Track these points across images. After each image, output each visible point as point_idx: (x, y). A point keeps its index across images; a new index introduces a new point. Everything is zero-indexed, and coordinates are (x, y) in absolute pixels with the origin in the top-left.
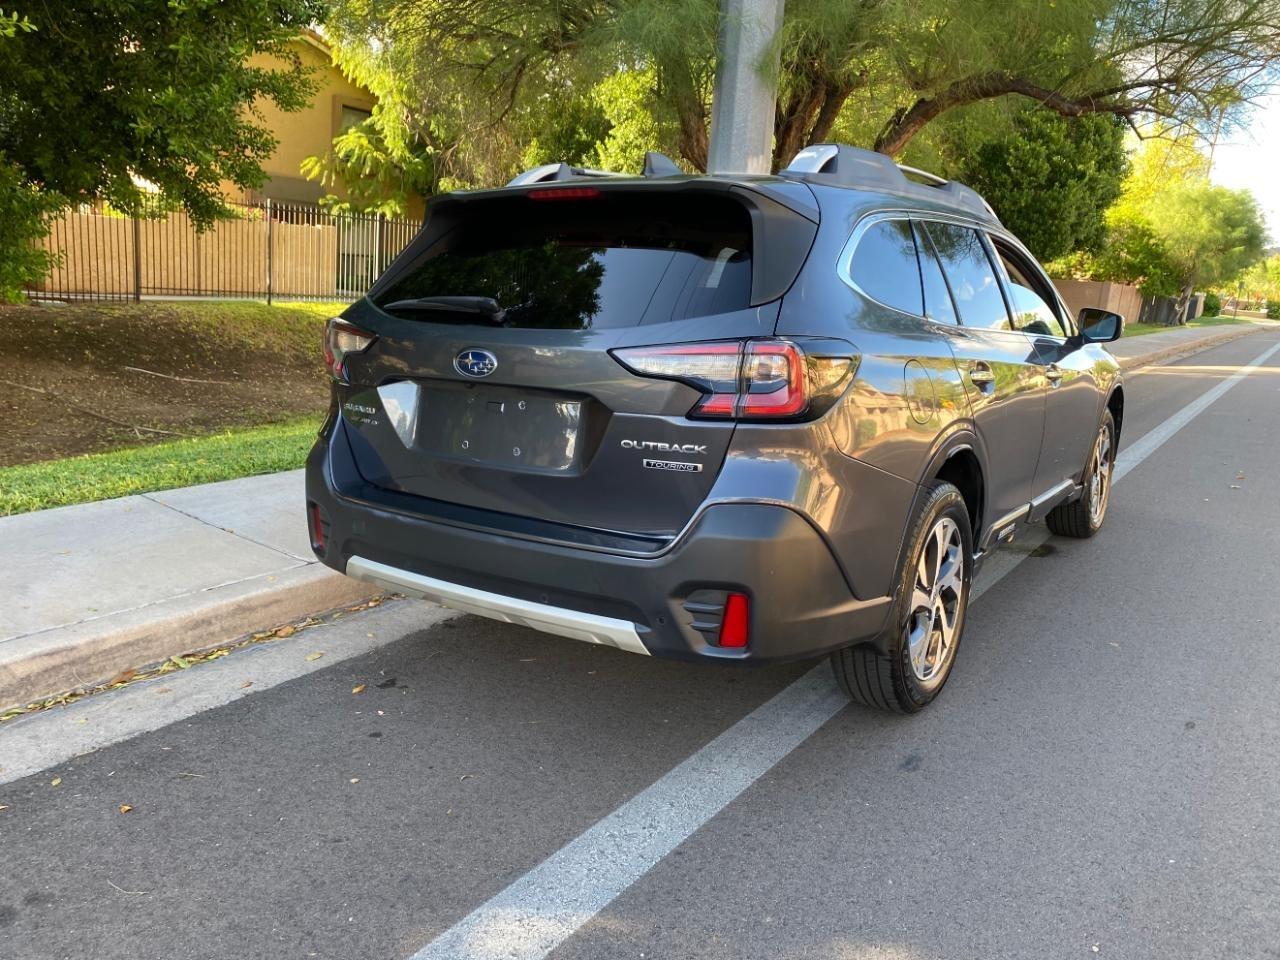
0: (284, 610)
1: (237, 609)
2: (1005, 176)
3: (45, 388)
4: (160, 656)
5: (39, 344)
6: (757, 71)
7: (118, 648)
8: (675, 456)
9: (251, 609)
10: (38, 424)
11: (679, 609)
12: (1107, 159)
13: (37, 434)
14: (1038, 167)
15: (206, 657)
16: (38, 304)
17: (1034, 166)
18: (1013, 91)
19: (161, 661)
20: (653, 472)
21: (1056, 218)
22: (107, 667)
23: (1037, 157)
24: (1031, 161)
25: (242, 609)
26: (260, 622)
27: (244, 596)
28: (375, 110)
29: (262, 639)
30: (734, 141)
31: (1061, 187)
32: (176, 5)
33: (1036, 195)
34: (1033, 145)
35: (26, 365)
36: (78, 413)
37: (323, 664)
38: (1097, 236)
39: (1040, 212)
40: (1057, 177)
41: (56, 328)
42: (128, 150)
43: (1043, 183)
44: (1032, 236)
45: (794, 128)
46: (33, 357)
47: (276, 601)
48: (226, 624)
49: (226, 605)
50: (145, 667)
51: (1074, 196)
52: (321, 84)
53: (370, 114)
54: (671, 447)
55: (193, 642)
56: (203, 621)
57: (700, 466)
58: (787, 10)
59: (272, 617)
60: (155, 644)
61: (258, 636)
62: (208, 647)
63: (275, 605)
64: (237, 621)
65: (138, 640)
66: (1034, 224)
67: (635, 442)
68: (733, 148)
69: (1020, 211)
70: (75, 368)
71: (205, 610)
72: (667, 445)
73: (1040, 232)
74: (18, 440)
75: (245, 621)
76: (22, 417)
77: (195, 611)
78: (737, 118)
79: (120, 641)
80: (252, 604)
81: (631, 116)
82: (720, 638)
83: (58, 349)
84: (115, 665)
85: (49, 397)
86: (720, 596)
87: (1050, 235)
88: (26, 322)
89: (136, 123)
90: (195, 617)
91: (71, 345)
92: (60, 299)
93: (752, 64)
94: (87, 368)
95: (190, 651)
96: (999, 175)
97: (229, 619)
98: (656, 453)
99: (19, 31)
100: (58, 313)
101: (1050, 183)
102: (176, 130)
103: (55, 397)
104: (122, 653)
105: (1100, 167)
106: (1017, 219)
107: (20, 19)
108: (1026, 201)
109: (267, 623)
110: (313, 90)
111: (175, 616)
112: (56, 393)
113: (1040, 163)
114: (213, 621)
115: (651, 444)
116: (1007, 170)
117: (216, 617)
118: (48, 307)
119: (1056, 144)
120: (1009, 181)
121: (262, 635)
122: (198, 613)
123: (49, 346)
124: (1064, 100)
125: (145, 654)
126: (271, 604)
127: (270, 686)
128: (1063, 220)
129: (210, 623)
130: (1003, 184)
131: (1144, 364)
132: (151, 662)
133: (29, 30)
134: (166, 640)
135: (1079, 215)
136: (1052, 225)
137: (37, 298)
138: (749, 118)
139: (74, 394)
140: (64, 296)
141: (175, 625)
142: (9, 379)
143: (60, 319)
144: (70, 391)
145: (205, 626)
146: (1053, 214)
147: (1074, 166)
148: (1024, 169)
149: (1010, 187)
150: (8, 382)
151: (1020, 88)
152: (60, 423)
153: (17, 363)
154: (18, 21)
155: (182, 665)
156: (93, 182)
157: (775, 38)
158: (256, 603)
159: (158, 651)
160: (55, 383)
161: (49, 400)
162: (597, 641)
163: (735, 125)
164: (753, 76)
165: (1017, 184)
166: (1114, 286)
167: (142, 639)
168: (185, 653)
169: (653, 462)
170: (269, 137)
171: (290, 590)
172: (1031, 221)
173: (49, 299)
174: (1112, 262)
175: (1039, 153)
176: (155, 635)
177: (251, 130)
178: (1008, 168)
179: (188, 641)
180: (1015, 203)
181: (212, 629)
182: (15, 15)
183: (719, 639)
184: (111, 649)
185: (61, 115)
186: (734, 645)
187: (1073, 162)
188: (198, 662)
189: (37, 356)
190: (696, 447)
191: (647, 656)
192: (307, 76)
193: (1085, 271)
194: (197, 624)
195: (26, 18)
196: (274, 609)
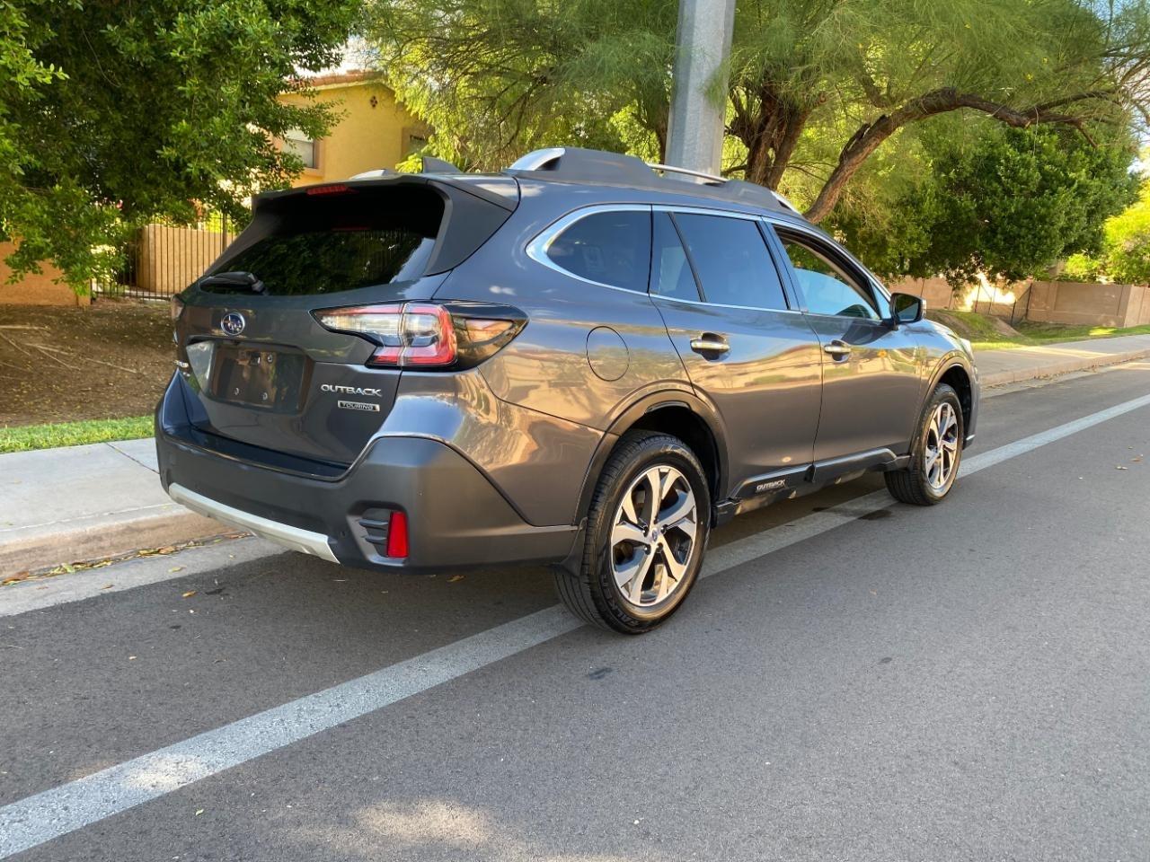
0: (170, 533)
1: (126, 530)
2: (995, 185)
3: (137, 369)
4: (54, 563)
5: (137, 333)
6: (705, 94)
7: (16, 554)
8: (358, 398)
9: (140, 531)
10: (126, 397)
11: (355, 523)
12: (1101, 167)
13: (123, 405)
14: (1028, 177)
15: (93, 565)
16: (144, 302)
17: (1025, 175)
18: (966, 106)
19: (54, 566)
20: (344, 411)
21: (1046, 223)
22: (6, 568)
23: (1027, 165)
24: (1022, 170)
25: (130, 530)
26: (147, 542)
27: (134, 520)
28: (431, 139)
29: (145, 555)
30: (684, 156)
31: (1052, 194)
32: (178, 54)
33: (1026, 202)
34: (1024, 156)
35: (125, 351)
36: (159, 390)
37: (178, 575)
38: (1093, 241)
39: (1030, 218)
40: (1048, 184)
41: (152, 321)
42: (175, 173)
43: (1034, 190)
44: (1022, 240)
45: (763, 144)
46: (131, 343)
47: (164, 526)
48: (115, 541)
49: (117, 526)
50: (39, 570)
51: (1062, 202)
52: (342, 117)
53: (426, 142)
54: (355, 390)
55: (84, 553)
56: (95, 537)
57: (378, 407)
58: (735, 40)
59: (158, 538)
60: (50, 553)
61: (141, 552)
62: (98, 558)
63: (161, 529)
64: (126, 539)
65: (34, 548)
66: (1023, 229)
67: (331, 386)
69: (1010, 217)
70: (163, 354)
71: (97, 529)
72: (353, 388)
73: (1030, 236)
74: (106, 410)
75: (133, 540)
76: (115, 392)
77: (88, 529)
79: (19, 548)
80: (141, 526)
82: (388, 547)
83: (152, 338)
84: (14, 566)
85: (139, 376)
86: (385, 513)
87: (1039, 239)
88: (129, 316)
89: (162, 150)
90: (88, 533)
91: (162, 334)
92: (162, 298)
93: (701, 89)
94: (173, 353)
95: (81, 561)
96: (991, 184)
97: (119, 536)
98: (346, 396)
99: (55, 78)
100: (156, 309)
101: (1041, 189)
102: (195, 156)
103: (144, 376)
104: (19, 558)
105: (1094, 173)
106: (1008, 224)
107: (57, 69)
108: (1016, 208)
109: (153, 542)
110: (335, 122)
111: (70, 532)
112: (145, 373)
113: (1031, 172)
114: (104, 538)
115: (342, 388)
116: (998, 179)
117: (107, 534)
118: (152, 304)
119: (1047, 155)
120: (1000, 189)
121: (145, 552)
122: (90, 530)
123: (144, 335)
124: (1012, 112)
125: (40, 559)
126: (158, 527)
127: (125, 589)
128: (1052, 224)
129: (100, 539)
130: (994, 193)
131: (1132, 360)
132: (45, 567)
133: (63, 79)
134: (60, 550)
135: (1069, 219)
136: (1041, 230)
137: (144, 297)
139: (159, 374)
140: (165, 296)
141: (69, 539)
142: (109, 361)
143: (156, 314)
144: (156, 372)
145: (96, 541)
146: (1042, 219)
147: (1066, 174)
148: (1014, 176)
149: (1001, 195)
150: (109, 364)
151: (970, 102)
152: (144, 397)
153: (118, 349)
154: (55, 71)
155: (69, 571)
156: (149, 200)
157: (723, 64)
158: (144, 526)
159: (53, 558)
160: (145, 366)
161: (139, 379)
162: (307, 552)
163: (685, 142)
164: (702, 99)
165: (1008, 192)
166: (1134, 289)
167: (38, 548)
168: (76, 561)
169: (344, 402)
170: (299, 161)
171: (176, 517)
172: (1020, 227)
173: (153, 298)
174: (1135, 266)
175: (1029, 163)
176: (50, 545)
177: (284, 155)
178: (999, 177)
179: (80, 552)
180: (1005, 210)
181: (102, 544)
182: (52, 67)
183: (386, 550)
184: (11, 553)
185: (126, 146)
186: (396, 555)
187: (1064, 171)
188: (83, 569)
189: (134, 343)
190: (373, 390)
191: (336, 564)
192: (328, 110)
193: (1109, 275)
194: (88, 540)
195: (61, 69)
196: (161, 532)
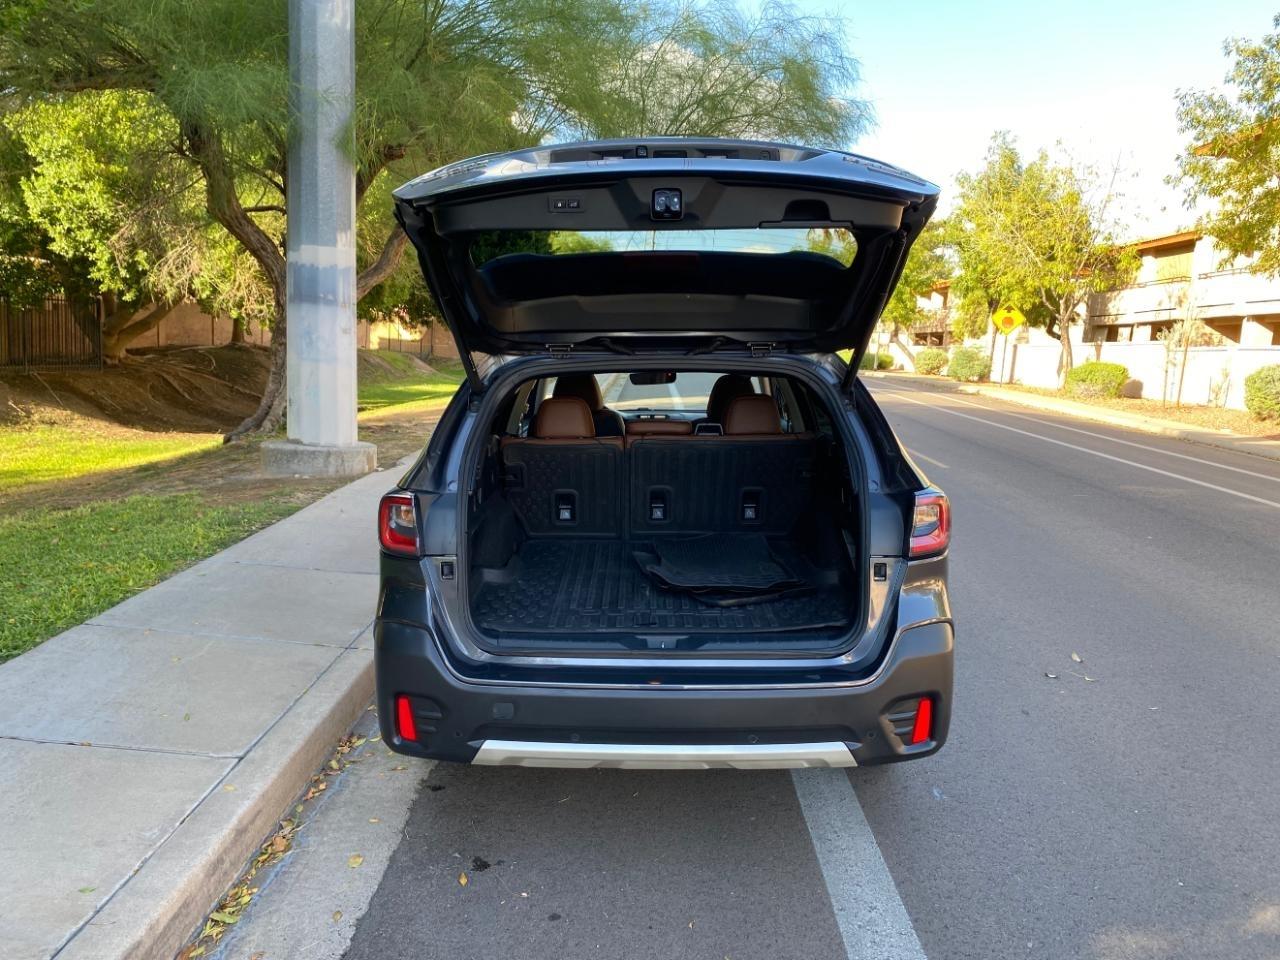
0: (264, 820)
1: (236, 835)
4: (197, 919)
6: (337, 147)
7: (169, 925)
9: (244, 830)
11: (886, 722)
15: (237, 901)
19: (199, 924)
22: (165, 953)
26: (252, 842)
27: (236, 818)
29: (267, 861)
30: (320, 216)
37: (378, 866)
48: (233, 856)
50: (190, 938)
56: (218, 861)
59: (258, 832)
60: (192, 906)
61: (261, 859)
62: (226, 888)
64: (239, 849)
65: (180, 909)
68: (321, 222)
71: (216, 847)
75: (243, 846)
77: (209, 852)
78: (322, 193)
79: (170, 915)
81: (67, 153)
84: (170, 948)
86: (913, 703)
90: (212, 859)
93: (333, 139)
95: (216, 901)
97: (233, 849)
104: (172, 931)
109: (257, 840)
111: (197, 865)
114: (224, 857)
117: (225, 852)
121: (264, 857)
122: (213, 853)
125: (187, 922)
127: (364, 908)
129: (223, 861)
132: (193, 929)
134: (198, 897)
138: (334, 193)
141: (201, 876)
145: (220, 866)
155: (228, 921)
159: (196, 913)
163: (320, 199)
164: (335, 151)
167: (183, 905)
168: (213, 905)
176: (191, 895)
179: (212, 890)
181: (225, 867)
184: (165, 929)
188: (237, 911)
194: (214, 867)
196: (258, 822)
